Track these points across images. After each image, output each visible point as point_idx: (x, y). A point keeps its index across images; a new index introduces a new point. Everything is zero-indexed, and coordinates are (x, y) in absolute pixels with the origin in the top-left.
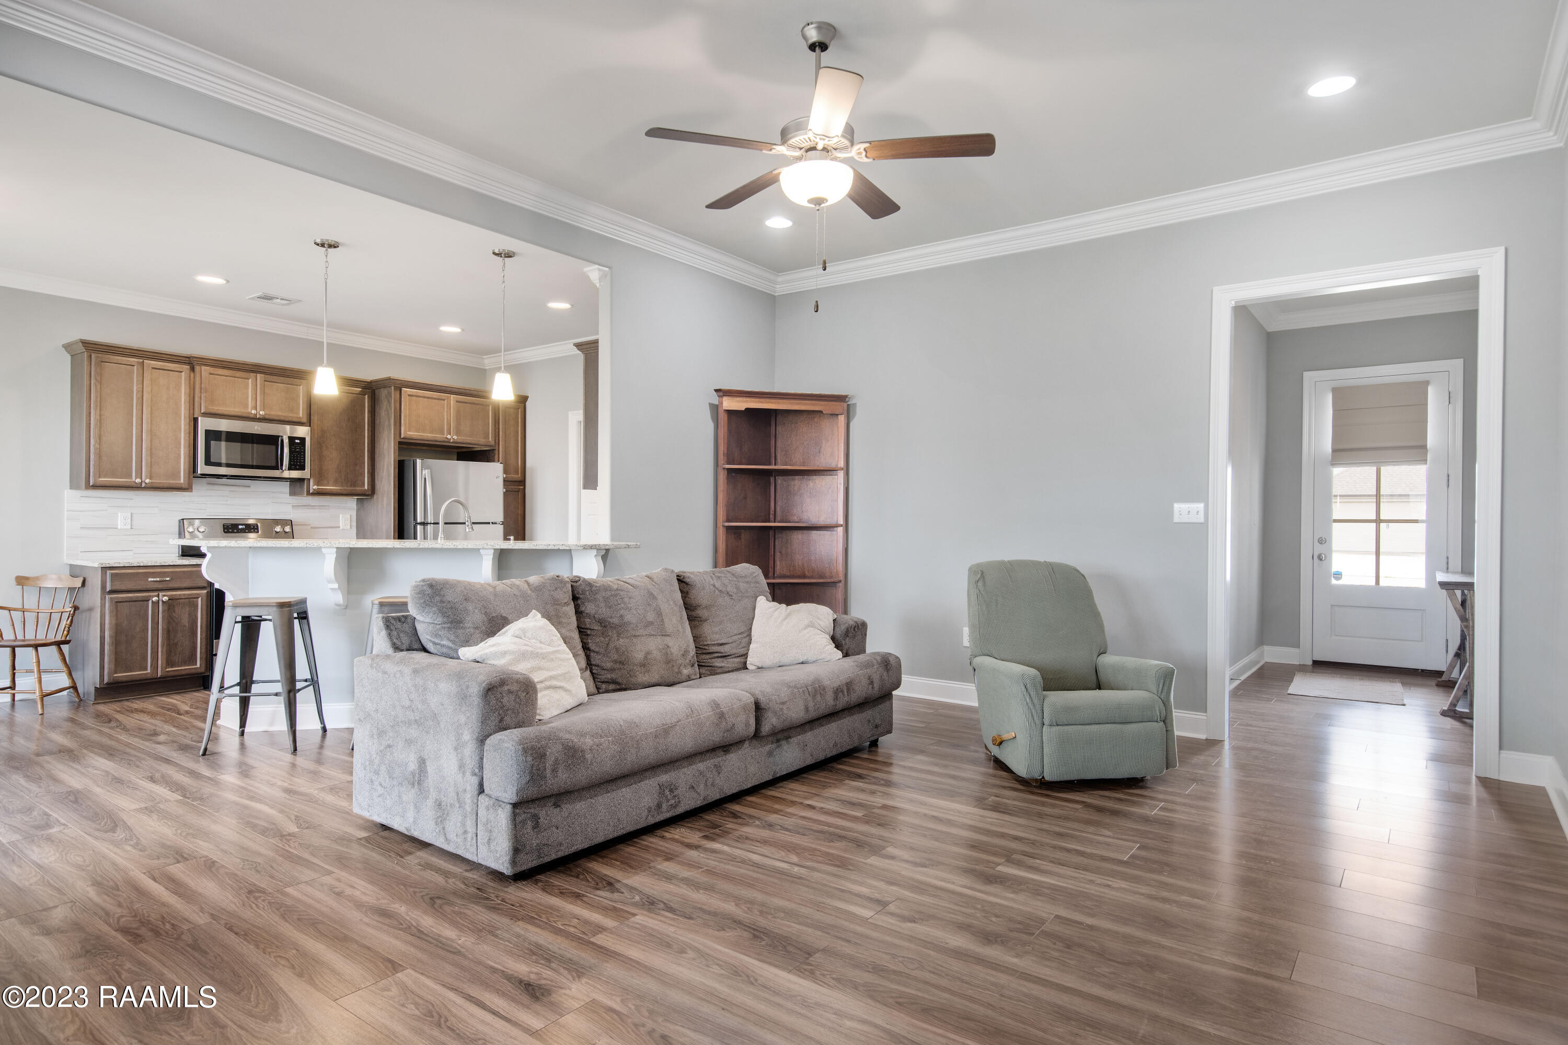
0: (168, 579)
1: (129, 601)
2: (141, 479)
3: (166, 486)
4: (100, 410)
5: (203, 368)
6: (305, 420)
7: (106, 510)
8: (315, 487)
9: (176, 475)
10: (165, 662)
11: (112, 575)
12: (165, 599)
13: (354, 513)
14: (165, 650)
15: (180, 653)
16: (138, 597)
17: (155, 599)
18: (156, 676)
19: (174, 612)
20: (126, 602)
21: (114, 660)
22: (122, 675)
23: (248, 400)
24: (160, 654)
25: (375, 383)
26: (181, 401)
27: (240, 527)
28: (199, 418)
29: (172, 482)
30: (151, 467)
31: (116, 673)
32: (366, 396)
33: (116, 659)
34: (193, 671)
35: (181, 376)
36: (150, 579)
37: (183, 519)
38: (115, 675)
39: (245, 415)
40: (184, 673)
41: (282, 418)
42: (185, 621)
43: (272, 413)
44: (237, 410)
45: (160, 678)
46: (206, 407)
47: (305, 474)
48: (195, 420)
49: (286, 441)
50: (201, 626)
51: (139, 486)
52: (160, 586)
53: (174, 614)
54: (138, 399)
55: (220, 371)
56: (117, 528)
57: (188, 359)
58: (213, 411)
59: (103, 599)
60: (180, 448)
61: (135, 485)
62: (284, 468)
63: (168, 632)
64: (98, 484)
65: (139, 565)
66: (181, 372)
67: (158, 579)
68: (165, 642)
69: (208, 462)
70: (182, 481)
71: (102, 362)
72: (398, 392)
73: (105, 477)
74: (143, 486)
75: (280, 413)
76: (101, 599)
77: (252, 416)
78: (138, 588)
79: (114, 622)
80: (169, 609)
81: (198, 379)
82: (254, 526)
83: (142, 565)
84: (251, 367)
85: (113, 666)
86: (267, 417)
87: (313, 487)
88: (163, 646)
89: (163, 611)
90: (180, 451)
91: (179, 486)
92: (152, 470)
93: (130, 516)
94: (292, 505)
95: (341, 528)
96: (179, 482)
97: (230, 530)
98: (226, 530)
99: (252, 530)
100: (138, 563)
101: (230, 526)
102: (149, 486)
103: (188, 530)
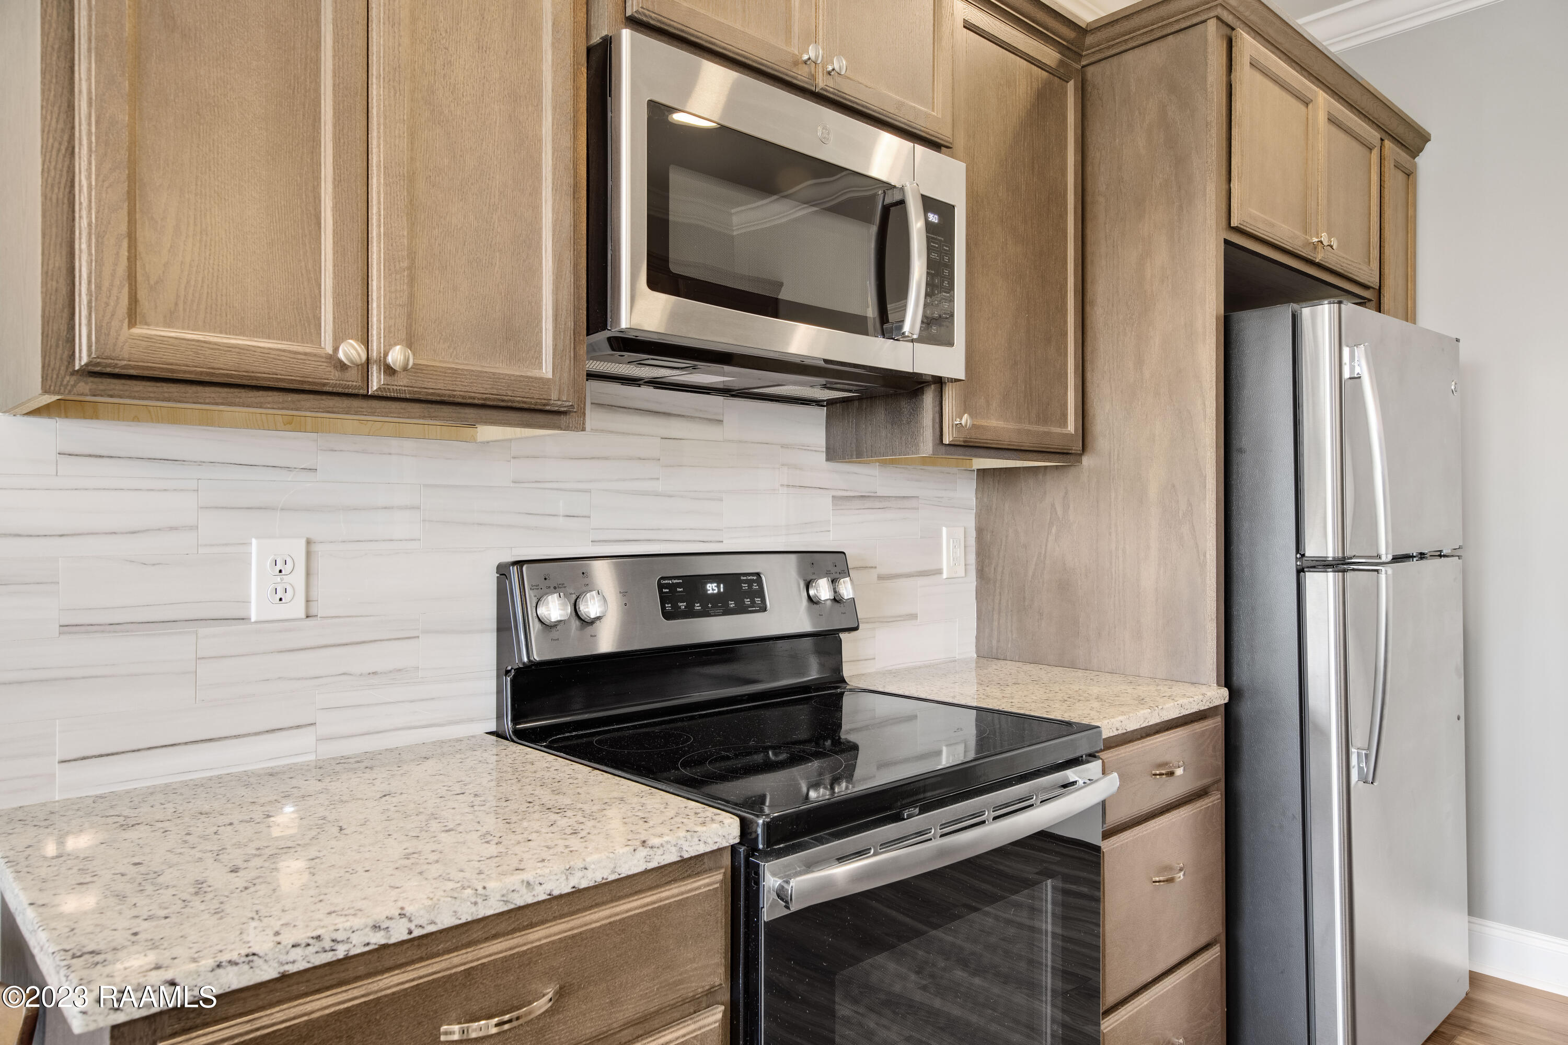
2: (366, 343)
3: (479, 390)
6: (946, 131)
8: (959, 419)
9: (517, 334)
13: (971, 523)
25: (1102, 34)
27: (710, 588)
28: (625, 36)
29: (501, 370)
30: (412, 280)
32: (1070, 80)
36: (452, 1033)
37: (520, 563)
39: (785, 68)
43: (864, 79)
44: (752, 33)
47: (943, 359)
48: (599, 62)
49: (917, 218)
51: (352, 380)
56: (244, 619)
60: (536, 192)
61: (333, 378)
62: (906, 329)
64: (122, 365)
65: (378, 940)
69: (660, 273)
70: (546, 370)
72: (1224, 45)
73: (169, 324)
74: (374, 386)
75: (882, 89)
77: (803, 75)
82: (750, 583)
83: (398, 935)
87: (954, 419)
90: (536, 209)
91: (534, 396)
92: (411, 296)
93: (309, 554)
94: (833, 497)
95: (945, 576)
96: (535, 373)
97: (682, 605)
98: (668, 606)
99: (747, 601)
100: (376, 927)
101: (678, 585)
102: (401, 383)
103: (542, 611)
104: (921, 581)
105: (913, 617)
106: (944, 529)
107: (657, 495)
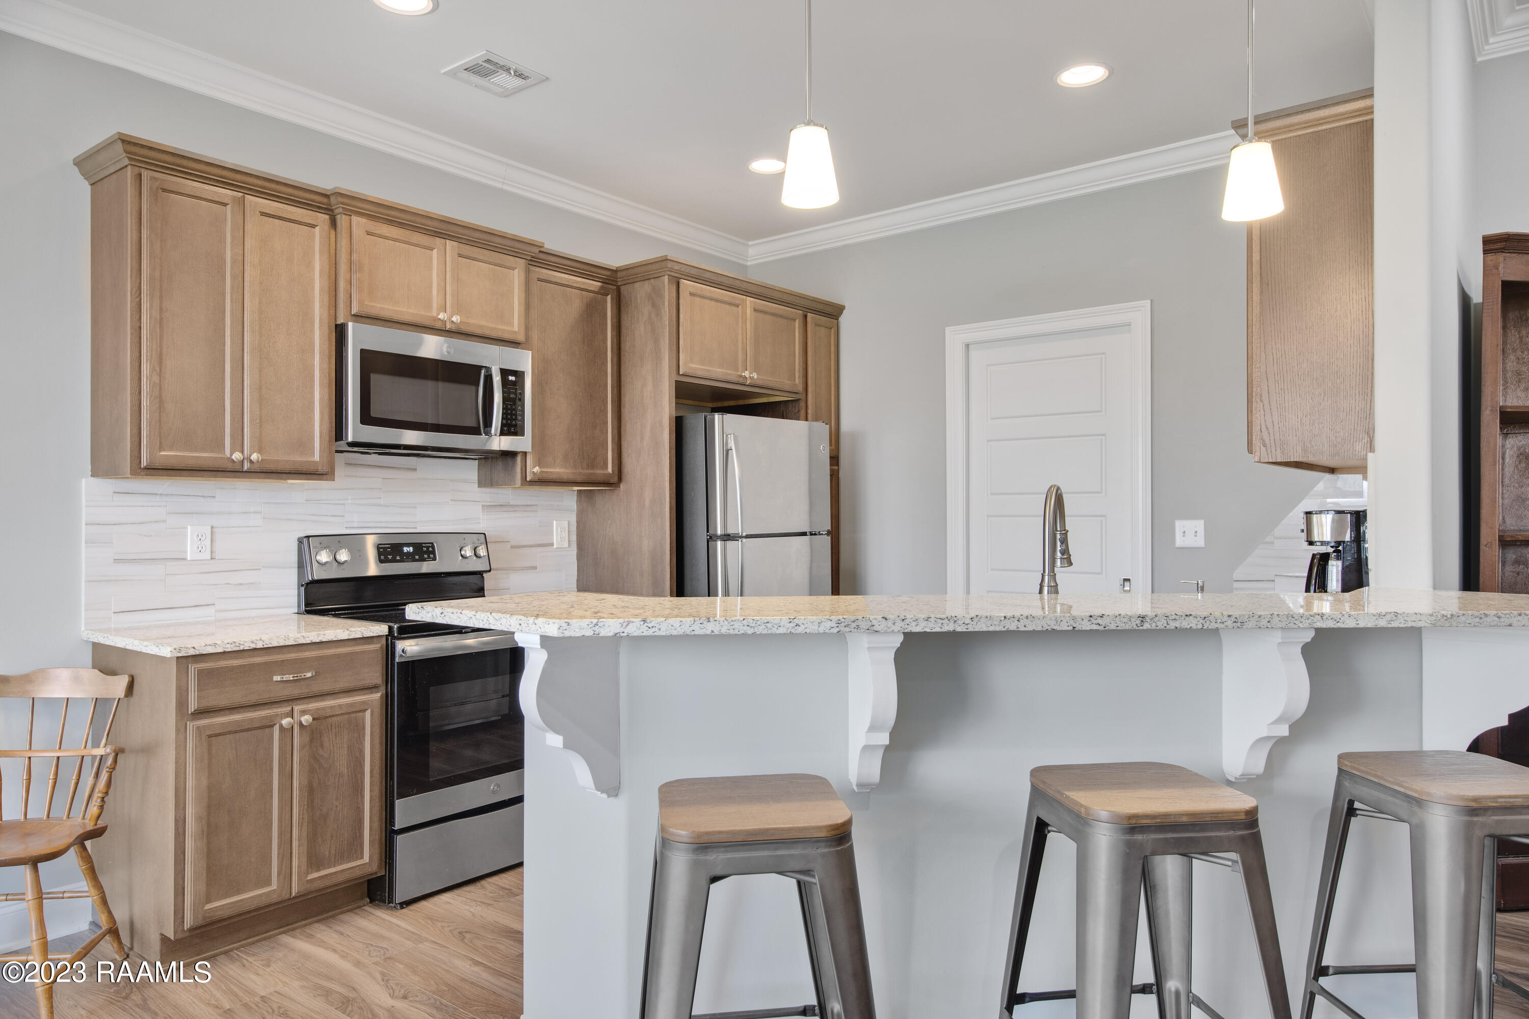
0: (309, 675)
1: (236, 732)
2: (243, 452)
3: (288, 467)
4: (161, 297)
5: (355, 219)
6: (521, 338)
7: (165, 521)
8: (536, 469)
9: (304, 445)
10: (304, 859)
11: (201, 673)
12: (306, 719)
13: (573, 518)
14: (305, 834)
15: (332, 837)
16: (252, 720)
17: (286, 722)
18: (287, 896)
19: (322, 746)
20: (230, 733)
21: (204, 872)
22: (222, 904)
23: (431, 292)
24: (295, 844)
25: (624, 273)
26: (313, 288)
27: (406, 549)
28: (350, 325)
29: (297, 459)
30: (261, 426)
31: (209, 901)
32: (609, 297)
33: (209, 869)
34: (358, 873)
35: (314, 235)
36: (277, 678)
37: (308, 537)
38: (208, 907)
39: (428, 323)
40: (341, 878)
41: (487, 333)
42: (342, 764)
43: (472, 321)
44: (412, 311)
45: (295, 898)
46: (360, 302)
47: (521, 443)
48: (340, 332)
49: (497, 379)
50: (371, 772)
51: (238, 467)
52: (296, 691)
53: (321, 752)
54: (234, 277)
55: (385, 229)
56: (185, 559)
57: (325, 200)
58: (374, 312)
59: (181, 730)
60: (312, 387)
61: (230, 466)
62: (493, 431)
63: (310, 791)
64: (157, 465)
65: (253, 646)
66: (313, 226)
67: (291, 677)
68: (306, 816)
69: (367, 418)
70: (317, 458)
71: (164, 190)
72: (675, 287)
73: (171, 449)
74: (246, 468)
75: (483, 323)
76: (178, 731)
77: (438, 325)
78: (253, 699)
79: (205, 782)
80: (312, 740)
81: (344, 243)
82: (428, 548)
83: (260, 646)
84: (436, 224)
85: (202, 887)
86: (464, 328)
87: (534, 470)
88: (301, 825)
89: (302, 748)
90: (312, 393)
91: (312, 468)
92: (261, 432)
93: (212, 532)
94: (482, 505)
95: (555, 547)
96: (312, 459)
97: (390, 557)
98: (382, 557)
99: (426, 556)
100: (252, 642)
101: (388, 548)
102: (256, 467)
103: (318, 558)
104: (539, 549)
105: (535, 568)
106: (555, 522)
107: (380, 505)
